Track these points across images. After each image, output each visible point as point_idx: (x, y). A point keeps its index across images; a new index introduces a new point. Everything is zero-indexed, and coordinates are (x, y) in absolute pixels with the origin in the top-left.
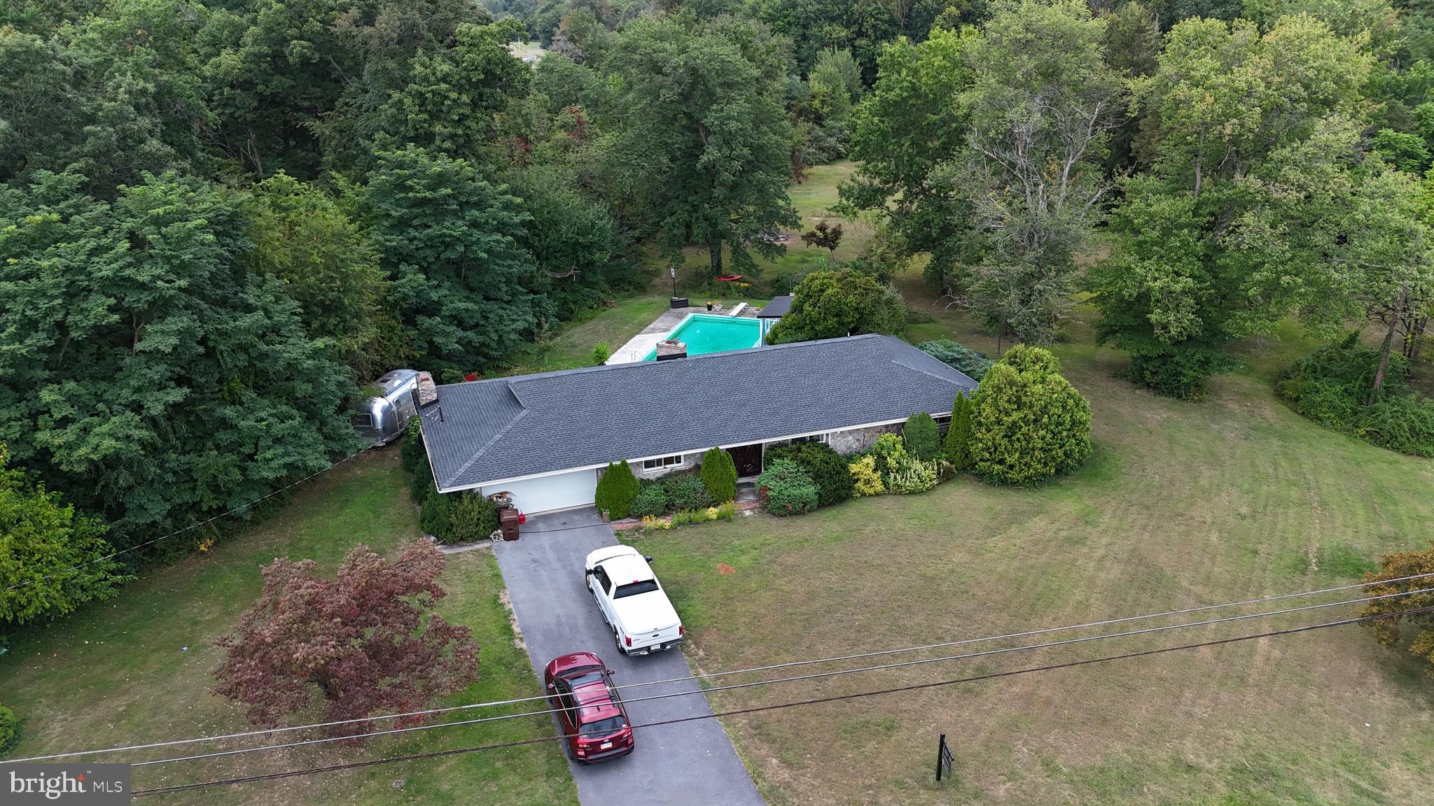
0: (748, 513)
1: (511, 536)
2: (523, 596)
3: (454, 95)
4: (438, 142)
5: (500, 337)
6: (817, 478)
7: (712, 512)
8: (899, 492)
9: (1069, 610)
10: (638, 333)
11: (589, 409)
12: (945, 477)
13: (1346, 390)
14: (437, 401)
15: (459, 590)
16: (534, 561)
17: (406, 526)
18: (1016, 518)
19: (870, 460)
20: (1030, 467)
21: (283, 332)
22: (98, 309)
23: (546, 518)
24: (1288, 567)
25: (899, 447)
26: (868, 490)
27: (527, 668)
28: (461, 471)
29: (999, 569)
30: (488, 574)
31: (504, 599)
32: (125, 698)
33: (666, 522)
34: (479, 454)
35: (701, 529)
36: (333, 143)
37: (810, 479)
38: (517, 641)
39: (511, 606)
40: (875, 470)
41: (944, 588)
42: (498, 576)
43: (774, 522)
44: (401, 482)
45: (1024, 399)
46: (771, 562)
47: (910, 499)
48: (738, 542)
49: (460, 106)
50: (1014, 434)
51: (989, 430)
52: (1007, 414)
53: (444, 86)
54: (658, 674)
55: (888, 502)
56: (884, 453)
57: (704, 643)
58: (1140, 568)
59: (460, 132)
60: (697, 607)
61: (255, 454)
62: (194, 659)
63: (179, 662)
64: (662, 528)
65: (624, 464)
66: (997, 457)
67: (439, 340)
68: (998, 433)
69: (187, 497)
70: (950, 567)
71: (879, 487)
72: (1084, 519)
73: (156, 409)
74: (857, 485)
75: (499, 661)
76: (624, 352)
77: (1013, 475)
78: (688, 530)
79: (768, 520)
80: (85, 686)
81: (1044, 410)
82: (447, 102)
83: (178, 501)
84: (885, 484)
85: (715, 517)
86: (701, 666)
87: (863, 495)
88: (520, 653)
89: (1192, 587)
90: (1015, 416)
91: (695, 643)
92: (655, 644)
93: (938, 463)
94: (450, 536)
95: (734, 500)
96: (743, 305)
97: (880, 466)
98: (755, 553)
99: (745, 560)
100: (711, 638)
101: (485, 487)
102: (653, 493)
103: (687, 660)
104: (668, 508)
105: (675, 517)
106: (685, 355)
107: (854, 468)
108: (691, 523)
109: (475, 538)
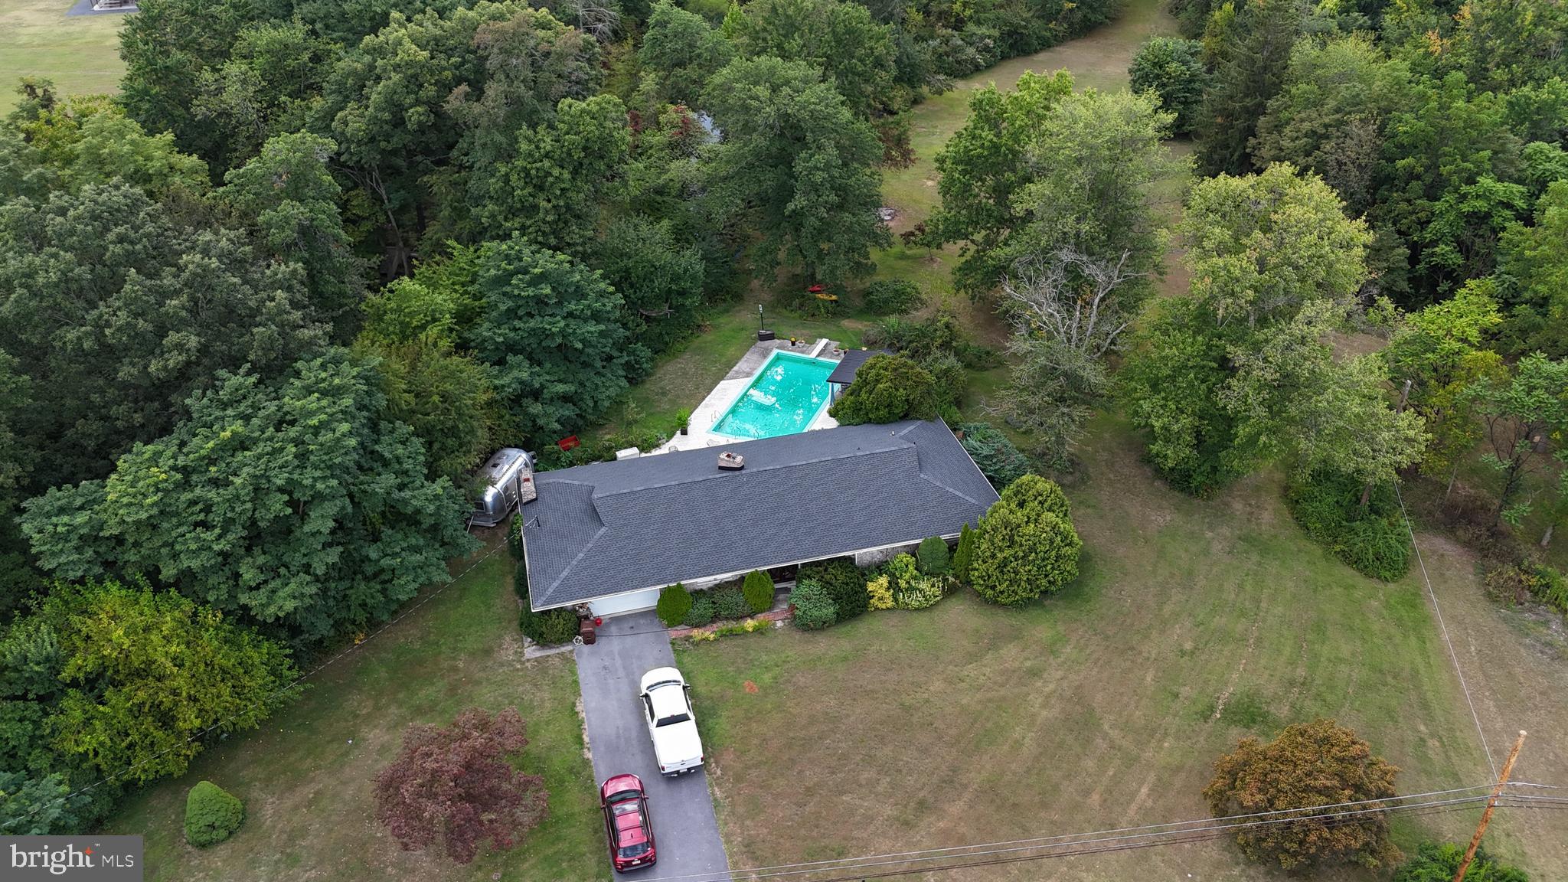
0: (779, 624)
1: (590, 640)
2: (593, 705)
3: (556, 172)
4: (541, 215)
5: (596, 402)
6: (837, 599)
7: (750, 624)
8: (906, 608)
9: (1006, 748)
10: (722, 379)
11: (656, 527)
12: (950, 592)
13: (1337, 502)
14: (536, 499)
15: (547, 696)
16: (605, 668)
17: (510, 622)
18: (996, 642)
19: (883, 580)
20: (1016, 593)
21: (410, 473)
22: (277, 505)
23: (618, 619)
24: (1196, 713)
25: (911, 568)
26: (880, 605)
27: (590, 778)
28: (551, 590)
29: (964, 702)
30: (569, 680)
31: (579, 708)
32: (312, 785)
33: (708, 633)
34: (565, 573)
35: (739, 641)
36: (449, 198)
37: (830, 601)
38: (586, 750)
39: (584, 715)
40: (888, 589)
41: (915, 719)
42: (576, 682)
43: (798, 636)
44: (507, 568)
45: (1016, 538)
46: (788, 681)
47: (915, 614)
48: (765, 658)
49: (563, 181)
50: (1005, 566)
51: (985, 562)
52: (1001, 550)
53: (547, 163)
54: (685, 788)
55: (895, 619)
56: (898, 574)
57: (723, 762)
58: (1077, 707)
59: (562, 203)
60: (722, 725)
61: (392, 580)
62: (357, 752)
63: (346, 754)
64: (706, 640)
65: (679, 584)
66: (990, 583)
67: (541, 422)
68: (992, 567)
69: (344, 614)
70: (926, 696)
71: (890, 603)
72: (1051, 649)
73: (320, 570)
74: (871, 601)
75: (571, 770)
76: (706, 406)
77: (1002, 599)
78: (728, 641)
79: (794, 633)
80: (284, 773)
81: (1033, 549)
82: (551, 179)
83: (338, 616)
84: (896, 600)
85: (751, 630)
86: (717, 784)
87: (877, 609)
88: (586, 763)
89: (1110, 731)
90: (1007, 553)
91: (716, 762)
92: (683, 769)
93: (945, 580)
94: (542, 640)
95: (770, 609)
96: (824, 341)
97: (893, 585)
98: (777, 670)
99: (767, 678)
100: (728, 758)
101: (568, 604)
102: (703, 607)
103: (707, 778)
104: (715, 618)
105: (721, 626)
106: (742, 468)
107: (871, 586)
108: (731, 634)
109: (561, 642)
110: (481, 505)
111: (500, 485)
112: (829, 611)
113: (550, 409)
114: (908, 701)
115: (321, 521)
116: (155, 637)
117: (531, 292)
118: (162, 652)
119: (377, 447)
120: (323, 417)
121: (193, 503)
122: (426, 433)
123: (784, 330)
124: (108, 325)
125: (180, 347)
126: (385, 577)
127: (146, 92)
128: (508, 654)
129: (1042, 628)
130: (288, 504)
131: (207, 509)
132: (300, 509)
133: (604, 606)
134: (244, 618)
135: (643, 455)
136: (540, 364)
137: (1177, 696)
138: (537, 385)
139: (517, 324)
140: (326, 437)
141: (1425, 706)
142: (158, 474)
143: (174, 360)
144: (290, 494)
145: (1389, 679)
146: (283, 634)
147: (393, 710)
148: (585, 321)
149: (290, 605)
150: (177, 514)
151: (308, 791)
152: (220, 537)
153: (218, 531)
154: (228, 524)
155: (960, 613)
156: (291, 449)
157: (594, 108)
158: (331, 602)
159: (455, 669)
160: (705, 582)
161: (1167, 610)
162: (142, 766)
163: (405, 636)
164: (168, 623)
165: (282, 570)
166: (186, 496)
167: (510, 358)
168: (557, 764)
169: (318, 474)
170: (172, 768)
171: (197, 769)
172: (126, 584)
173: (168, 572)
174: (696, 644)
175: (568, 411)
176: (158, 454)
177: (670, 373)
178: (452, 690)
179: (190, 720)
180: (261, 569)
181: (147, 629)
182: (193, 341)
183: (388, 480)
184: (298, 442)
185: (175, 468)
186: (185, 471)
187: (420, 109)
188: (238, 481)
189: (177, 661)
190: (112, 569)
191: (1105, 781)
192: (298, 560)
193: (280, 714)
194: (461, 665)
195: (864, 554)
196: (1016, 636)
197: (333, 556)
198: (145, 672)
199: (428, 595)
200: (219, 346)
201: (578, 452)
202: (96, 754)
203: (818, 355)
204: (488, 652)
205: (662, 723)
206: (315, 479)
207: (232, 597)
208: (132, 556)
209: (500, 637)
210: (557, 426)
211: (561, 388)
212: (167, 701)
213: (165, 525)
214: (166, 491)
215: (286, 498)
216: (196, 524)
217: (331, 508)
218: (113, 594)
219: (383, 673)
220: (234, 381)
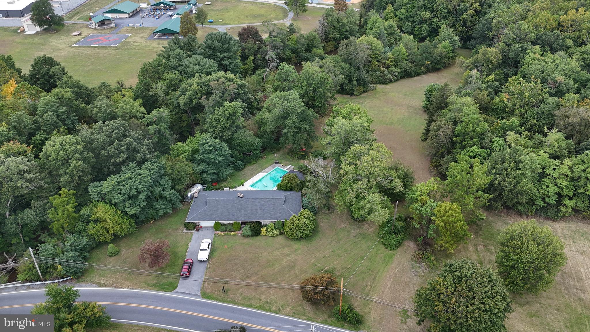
0: (239, 234)
2: (192, 244)
6: (253, 231)
7: (232, 233)
8: (269, 236)
9: (272, 269)
10: (260, 173)
12: (280, 234)
14: (197, 197)
15: (184, 241)
16: (197, 237)
17: (182, 224)
19: (265, 228)
20: (293, 237)
21: (166, 188)
22: (134, 192)
23: (206, 227)
24: (318, 270)
25: (273, 227)
27: (185, 258)
28: (191, 218)
29: (269, 258)
31: (189, 244)
33: (223, 234)
34: (196, 215)
35: (228, 236)
37: (251, 231)
38: (186, 253)
39: (189, 246)
40: (265, 231)
41: (256, 260)
42: (191, 239)
43: (242, 238)
46: (234, 247)
48: (232, 241)
54: (202, 264)
55: (266, 237)
56: (269, 228)
58: (293, 264)
60: (216, 254)
63: (141, 245)
65: (220, 222)
69: (148, 216)
70: (261, 255)
71: (265, 234)
73: (142, 206)
74: (261, 233)
75: (182, 256)
76: (252, 179)
77: (290, 237)
80: (129, 246)
83: (146, 216)
84: (267, 233)
86: (210, 265)
87: (262, 235)
88: (185, 256)
89: (296, 270)
91: (211, 260)
92: (202, 260)
93: (280, 231)
94: (188, 229)
95: (239, 231)
96: (290, 166)
97: (267, 230)
98: (233, 244)
99: (230, 245)
100: (214, 260)
101: (195, 222)
102: (223, 228)
103: (208, 263)
104: (226, 230)
105: (226, 233)
106: (243, 197)
107: (262, 229)
108: (227, 235)
109: (192, 230)
110: (187, 196)
111: (192, 193)
112: (250, 233)
113: (209, 176)
114: (257, 255)
115: (142, 196)
116: (107, 214)
117: (208, 148)
118: (107, 217)
119: (160, 182)
120: (146, 175)
121: (119, 189)
122: (173, 180)
123: (283, 161)
124: (110, 151)
125: (122, 157)
126: (157, 209)
127: (140, 88)
128: (180, 231)
129: (297, 245)
130: (136, 192)
131: (121, 190)
132: (139, 193)
133: (203, 224)
134: (125, 213)
135: (231, 190)
136: (209, 165)
137: (316, 265)
138: (206, 170)
139: (204, 155)
140: (146, 179)
141: (374, 279)
142: (113, 182)
143: (121, 159)
144: (137, 190)
145: (370, 272)
146: (135, 218)
147: (153, 238)
148: (221, 156)
149: (134, 212)
150: (115, 191)
151: (132, 250)
152: (123, 196)
153: (122, 195)
154: (124, 194)
155: (281, 239)
156: (139, 181)
157: (232, 105)
158: (145, 213)
159: (168, 232)
160: (226, 222)
161: (328, 247)
162: (102, 239)
163: (161, 223)
164: (110, 212)
165: (134, 205)
166: (118, 187)
167: (201, 163)
168: (180, 254)
169: (143, 186)
170: (107, 240)
171: (112, 241)
172: (106, 202)
173: (113, 202)
174: (219, 236)
175: (215, 177)
176: (114, 178)
177: (249, 169)
178: (166, 236)
179: (111, 232)
180: (130, 204)
181: (106, 212)
182: (125, 156)
183: (160, 189)
184: (140, 179)
185: (116, 181)
186: (119, 182)
187: (196, 100)
188: (127, 186)
189: (110, 219)
190: (103, 199)
191: (288, 279)
192: (138, 203)
193: (131, 234)
194: (170, 231)
195: (263, 222)
196: (289, 246)
197: (145, 203)
198: (105, 220)
199: (166, 215)
200: (132, 157)
201: (215, 187)
202: (94, 235)
203: (287, 170)
204: (176, 229)
205: (201, 250)
206: (142, 188)
207: (124, 208)
208: (107, 198)
209: (180, 227)
210: (210, 180)
211: (213, 171)
212: (108, 227)
213: (113, 193)
214: (114, 186)
215: (136, 190)
216: (119, 193)
217: (145, 194)
218: (101, 205)
219: (154, 230)
220: (132, 165)
